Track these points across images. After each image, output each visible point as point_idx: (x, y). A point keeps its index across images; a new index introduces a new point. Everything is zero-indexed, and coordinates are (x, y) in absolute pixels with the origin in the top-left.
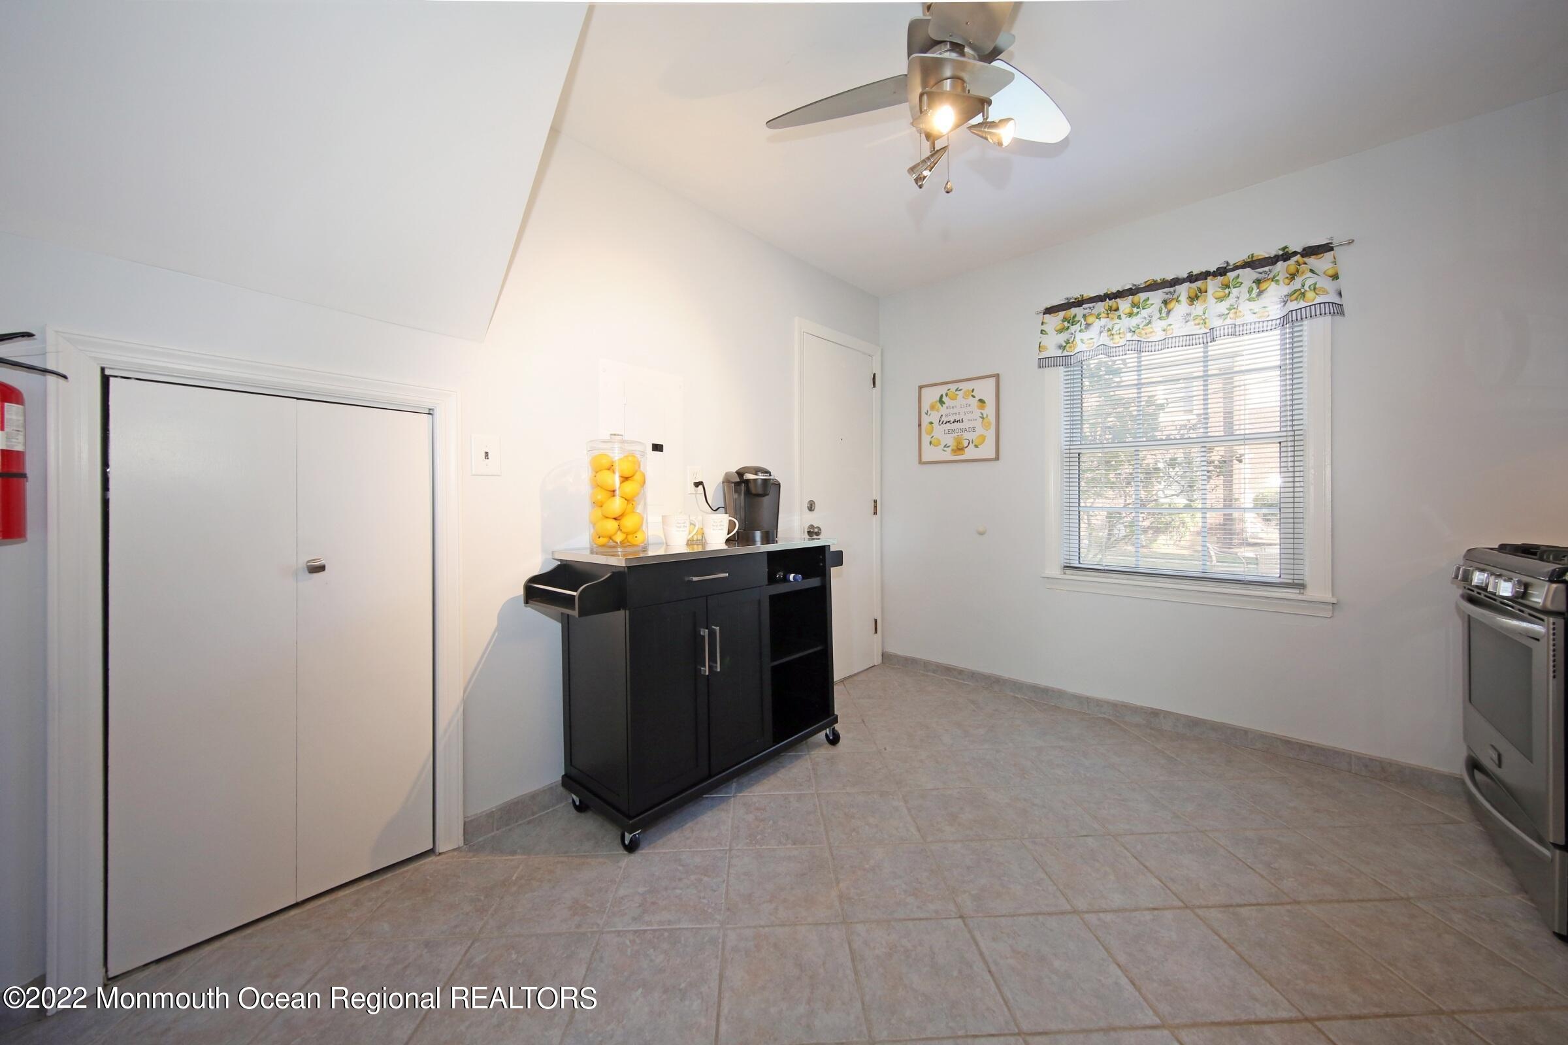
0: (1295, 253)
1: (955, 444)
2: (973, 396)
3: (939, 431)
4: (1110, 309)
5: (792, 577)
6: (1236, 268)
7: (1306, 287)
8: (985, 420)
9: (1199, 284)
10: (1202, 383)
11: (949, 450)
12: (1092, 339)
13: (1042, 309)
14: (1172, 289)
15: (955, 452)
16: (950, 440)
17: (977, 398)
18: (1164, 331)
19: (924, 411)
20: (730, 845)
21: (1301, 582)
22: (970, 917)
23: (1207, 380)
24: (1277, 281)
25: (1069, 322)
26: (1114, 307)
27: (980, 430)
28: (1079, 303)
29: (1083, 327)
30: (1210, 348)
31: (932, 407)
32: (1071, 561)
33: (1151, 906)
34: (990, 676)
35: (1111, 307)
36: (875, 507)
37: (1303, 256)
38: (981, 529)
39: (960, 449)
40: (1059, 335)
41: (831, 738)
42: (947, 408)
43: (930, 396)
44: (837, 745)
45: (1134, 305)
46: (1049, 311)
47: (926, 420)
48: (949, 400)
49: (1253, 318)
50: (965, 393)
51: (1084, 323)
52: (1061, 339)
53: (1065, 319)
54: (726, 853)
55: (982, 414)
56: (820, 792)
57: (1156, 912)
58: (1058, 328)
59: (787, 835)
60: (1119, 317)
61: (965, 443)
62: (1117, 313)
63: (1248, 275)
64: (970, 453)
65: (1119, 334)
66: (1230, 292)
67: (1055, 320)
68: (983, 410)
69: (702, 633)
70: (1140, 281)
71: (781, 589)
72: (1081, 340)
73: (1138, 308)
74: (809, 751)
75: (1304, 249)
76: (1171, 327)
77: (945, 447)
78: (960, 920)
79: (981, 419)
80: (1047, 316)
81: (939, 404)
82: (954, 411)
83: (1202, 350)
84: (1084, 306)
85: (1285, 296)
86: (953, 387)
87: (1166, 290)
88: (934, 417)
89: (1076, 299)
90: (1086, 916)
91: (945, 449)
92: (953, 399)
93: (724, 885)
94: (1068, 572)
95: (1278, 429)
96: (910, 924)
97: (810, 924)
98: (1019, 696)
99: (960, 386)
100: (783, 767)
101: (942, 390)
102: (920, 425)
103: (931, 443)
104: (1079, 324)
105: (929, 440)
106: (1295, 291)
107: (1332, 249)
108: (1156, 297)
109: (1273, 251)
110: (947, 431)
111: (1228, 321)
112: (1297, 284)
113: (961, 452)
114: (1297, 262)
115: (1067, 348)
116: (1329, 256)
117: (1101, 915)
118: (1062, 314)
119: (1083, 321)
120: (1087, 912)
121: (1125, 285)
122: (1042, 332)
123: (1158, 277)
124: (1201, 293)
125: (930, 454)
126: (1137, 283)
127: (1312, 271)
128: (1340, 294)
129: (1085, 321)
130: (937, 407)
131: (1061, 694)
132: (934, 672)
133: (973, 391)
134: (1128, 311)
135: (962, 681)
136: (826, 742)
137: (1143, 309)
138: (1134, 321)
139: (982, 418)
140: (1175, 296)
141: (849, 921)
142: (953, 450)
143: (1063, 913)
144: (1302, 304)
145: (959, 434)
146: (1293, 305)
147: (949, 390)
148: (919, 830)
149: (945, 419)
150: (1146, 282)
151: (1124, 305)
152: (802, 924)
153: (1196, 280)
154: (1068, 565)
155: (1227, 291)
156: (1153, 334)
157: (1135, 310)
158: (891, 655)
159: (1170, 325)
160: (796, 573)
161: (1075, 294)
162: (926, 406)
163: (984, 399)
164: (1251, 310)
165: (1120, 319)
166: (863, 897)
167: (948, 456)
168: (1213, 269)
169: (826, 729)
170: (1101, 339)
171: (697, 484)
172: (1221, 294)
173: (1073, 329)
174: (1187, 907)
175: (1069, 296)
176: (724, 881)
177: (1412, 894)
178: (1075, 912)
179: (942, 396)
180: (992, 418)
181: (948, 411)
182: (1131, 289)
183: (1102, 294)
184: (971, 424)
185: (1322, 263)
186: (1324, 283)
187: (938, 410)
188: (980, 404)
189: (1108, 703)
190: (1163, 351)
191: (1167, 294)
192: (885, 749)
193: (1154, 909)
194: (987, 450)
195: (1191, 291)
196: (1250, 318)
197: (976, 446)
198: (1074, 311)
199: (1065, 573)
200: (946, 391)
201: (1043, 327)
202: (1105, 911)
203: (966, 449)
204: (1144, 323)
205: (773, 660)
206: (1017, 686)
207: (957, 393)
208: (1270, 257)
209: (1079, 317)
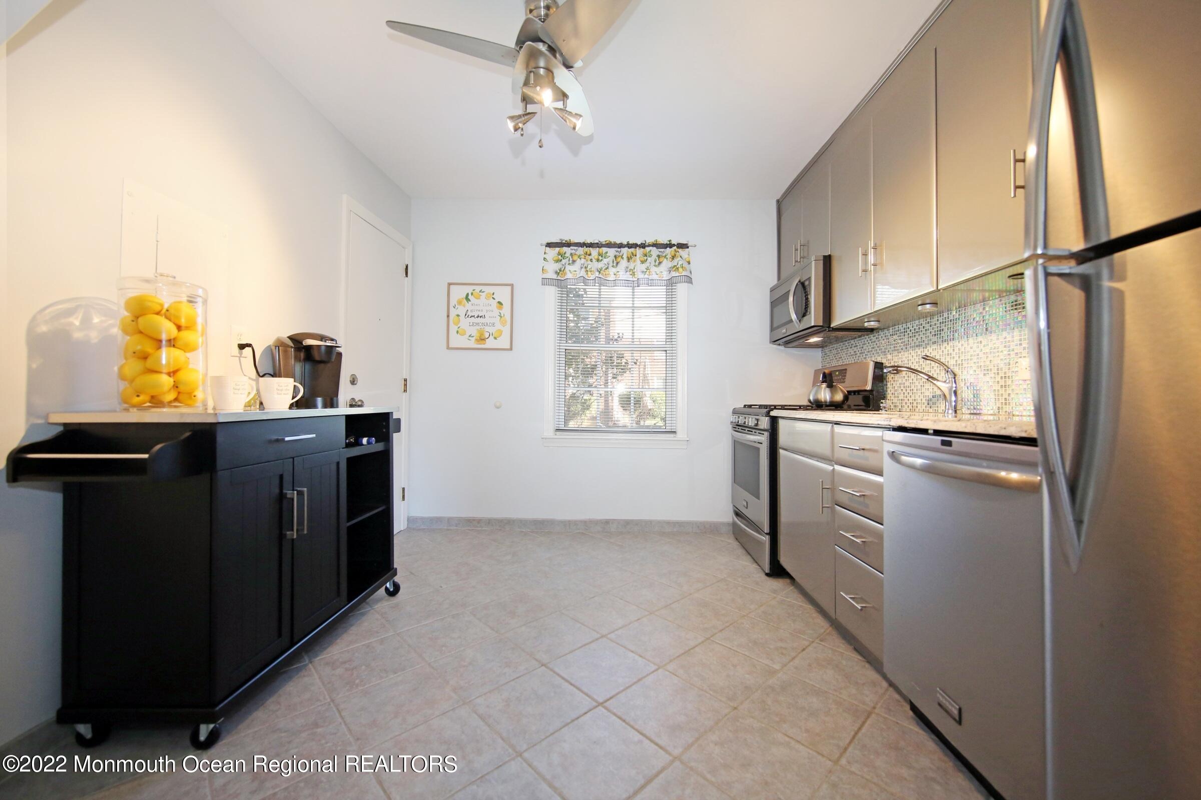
0: (674, 245)
1: (478, 335)
2: (493, 298)
3: (465, 323)
5: (365, 441)
6: (649, 246)
7: (678, 265)
8: (503, 319)
9: (632, 250)
10: (631, 311)
11: (473, 339)
12: (575, 271)
13: (545, 243)
14: (619, 250)
15: (478, 342)
16: (474, 331)
17: (497, 300)
18: (615, 275)
19: (452, 304)
20: (330, 697)
21: (675, 430)
22: (549, 663)
23: (633, 310)
24: (667, 258)
25: (602, 257)
26: (588, 253)
27: (498, 326)
28: (568, 244)
29: (571, 262)
30: (635, 291)
31: (460, 303)
32: (560, 426)
33: (636, 619)
34: (502, 520)
35: (587, 253)
36: (405, 385)
37: (678, 248)
38: (498, 404)
39: (482, 339)
40: (555, 264)
41: (392, 590)
42: (472, 305)
43: (458, 293)
44: (397, 595)
45: (599, 254)
46: (549, 245)
47: (453, 313)
48: (474, 298)
50: (487, 294)
51: (571, 259)
52: (557, 266)
53: (559, 254)
54: (330, 704)
55: (500, 313)
56: (398, 632)
57: (639, 621)
58: (555, 259)
59: (385, 670)
60: (591, 260)
61: (487, 335)
62: (590, 257)
63: (655, 251)
64: (490, 343)
65: (591, 271)
66: (647, 259)
67: (553, 252)
68: (501, 310)
69: (289, 496)
70: (603, 239)
71: (355, 452)
72: (569, 271)
74: (371, 607)
75: (678, 244)
76: (619, 273)
77: (470, 336)
78: (543, 668)
79: (499, 318)
80: (548, 248)
81: (465, 300)
82: (478, 308)
83: (631, 291)
84: (571, 247)
85: (670, 268)
86: (478, 288)
87: (616, 249)
88: (461, 311)
89: (566, 241)
90: (609, 636)
91: (470, 338)
92: (478, 298)
93: (343, 726)
94: (558, 433)
95: (665, 343)
96: (513, 683)
97: (438, 716)
98: (524, 530)
99: (483, 288)
100: (352, 625)
101: (469, 289)
102: (448, 316)
103: (457, 332)
104: (568, 259)
105: (457, 329)
106: (674, 266)
107: (688, 247)
108: (612, 252)
109: (666, 242)
110: (471, 324)
111: (646, 276)
112: (675, 262)
113: (484, 342)
114: (675, 250)
115: (560, 274)
116: (687, 250)
117: (616, 632)
118: (557, 249)
119: (571, 258)
120: (609, 634)
121: (595, 240)
122: (545, 259)
123: (613, 240)
124: (633, 255)
125: (456, 340)
126: (601, 241)
127: (680, 257)
128: (691, 272)
129: (572, 258)
130: (463, 303)
131: (552, 522)
132: (456, 526)
133: (493, 294)
134: (596, 257)
135: (480, 529)
136: (386, 595)
137: (605, 258)
138: (600, 265)
139: (501, 317)
140: (621, 254)
141: (468, 701)
142: (476, 340)
143: (597, 639)
144: (677, 274)
145: (482, 327)
146: (674, 274)
147: (474, 290)
148: (492, 629)
149: (470, 313)
150: (606, 241)
151: (594, 253)
152: (432, 719)
153: (631, 248)
154: (558, 428)
155: (645, 258)
156: (609, 276)
157: (600, 258)
158: (417, 518)
159: (618, 272)
160: (369, 436)
161: (566, 238)
162: (453, 302)
163: (501, 301)
164: (656, 272)
165: (592, 262)
166: (472, 682)
167: (472, 344)
168: (639, 243)
169: (386, 583)
170: (582, 272)
171: (242, 347)
172: (642, 259)
173: (564, 261)
174: (651, 613)
175: (563, 238)
176: (341, 723)
177: (725, 576)
178: (602, 636)
179: (468, 295)
180: (508, 317)
181: (473, 308)
182: (598, 243)
183: (582, 242)
184: (492, 320)
185: (684, 254)
186: (685, 264)
187: (464, 306)
188: (498, 305)
189: (581, 521)
190: (614, 288)
191: (617, 252)
192: (441, 587)
193: (639, 619)
194: (504, 342)
195: (629, 253)
196: (655, 277)
197: (495, 338)
198: (565, 249)
199: (556, 435)
200: (471, 291)
201: (545, 256)
202: (617, 630)
203: (487, 340)
204: (605, 268)
205: (348, 521)
206: (523, 523)
207: (480, 293)
208: (664, 244)
209: (568, 255)
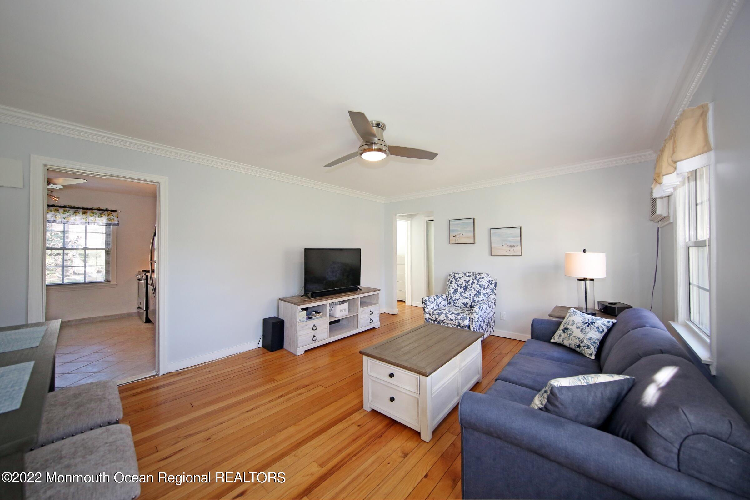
4: (56, 210)
6: (95, 209)
7: (112, 219)
18: (74, 220)
21: (109, 281)
24: (105, 215)
49: (99, 222)
62: (58, 211)
63: (98, 212)
65: (59, 217)
66: (93, 215)
73: (66, 212)
75: (110, 210)
83: (85, 226)
85: (107, 219)
87: (75, 209)
95: (105, 248)
106: (109, 219)
107: (117, 212)
108: (72, 211)
109: (104, 208)
111: (93, 222)
112: (109, 217)
114: (110, 212)
116: (116, 213)
121: (66, 205)
124: (86, 213)
126: (70, 205)
127: (113, 216)
128: (118, 221)
134: (62, 212)
137: (68, 213)
138: (64, 215)
140: (78, 211)
144: (111, 222)
146: (109, 222)
151: (61, 210)
153: (84, 209)
156: (71, 220)
157: (65, 212)
159: (76, 219)
164: (99, 220)
165: (60, 213)
172: (91, 214)
185: (115, 214)
186: (115, 218)
191: (76, 211)
195: (83, 212)
204: (68, 216)
208: (103, 210)
